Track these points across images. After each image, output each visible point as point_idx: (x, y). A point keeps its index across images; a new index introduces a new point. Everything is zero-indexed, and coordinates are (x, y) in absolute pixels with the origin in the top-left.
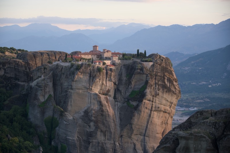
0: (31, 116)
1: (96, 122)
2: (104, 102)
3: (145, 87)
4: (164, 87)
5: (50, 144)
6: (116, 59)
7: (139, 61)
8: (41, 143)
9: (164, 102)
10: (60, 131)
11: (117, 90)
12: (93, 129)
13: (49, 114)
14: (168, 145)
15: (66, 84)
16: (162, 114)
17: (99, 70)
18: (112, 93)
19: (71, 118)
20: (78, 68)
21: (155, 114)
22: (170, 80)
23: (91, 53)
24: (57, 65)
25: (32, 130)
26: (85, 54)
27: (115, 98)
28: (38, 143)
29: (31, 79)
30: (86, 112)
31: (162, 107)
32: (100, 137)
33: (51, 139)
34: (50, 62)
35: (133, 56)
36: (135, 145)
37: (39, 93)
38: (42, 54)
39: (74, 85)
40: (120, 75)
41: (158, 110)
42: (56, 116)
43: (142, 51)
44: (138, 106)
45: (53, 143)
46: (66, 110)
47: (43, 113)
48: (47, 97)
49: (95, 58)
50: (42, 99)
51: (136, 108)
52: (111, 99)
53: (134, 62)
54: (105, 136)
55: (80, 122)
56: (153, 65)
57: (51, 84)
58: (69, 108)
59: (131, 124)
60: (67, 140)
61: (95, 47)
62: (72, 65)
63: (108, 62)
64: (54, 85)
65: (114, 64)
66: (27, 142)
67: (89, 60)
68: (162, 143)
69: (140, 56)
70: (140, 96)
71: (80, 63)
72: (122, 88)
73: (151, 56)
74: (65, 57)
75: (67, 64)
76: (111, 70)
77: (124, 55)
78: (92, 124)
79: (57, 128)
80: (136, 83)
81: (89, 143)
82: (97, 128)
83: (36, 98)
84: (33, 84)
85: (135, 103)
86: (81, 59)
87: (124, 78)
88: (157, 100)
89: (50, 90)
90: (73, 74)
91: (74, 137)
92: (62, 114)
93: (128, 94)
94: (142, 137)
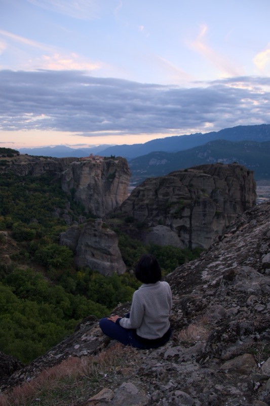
0: (63, 188)
1: (94, 189)
2: (97, 179)
3: (115, 172)
4: (124, 172)
5: (73, 200)
6: (101, 160)
7: (112, 160)
8: (69, 200)
9: (124, 179)
10: (77, 194)
11: (103, 174)
12: (92, 192)
13: (72, 186)
14: (135, 194)
15: (79, 172)
16: (123, 184)
17: (94, 165)
18: (100, 175)
19: (82, 188)
20: (84, 164)
21: (120, 185)
22: (126, 169)
23: (89, 157)
24: (74, 164)
25: (64, 194)
26: (87, 158)
27: (102, 178)
28: (67, 200)
29: (62, 171)
30: (89, 185)
31: (124, 181)
32: (96, 196)
33: (73, 198)
34: (70, 162)
35: (109, 158)
36: (112, 199)
37: (67, 177)
38: (66, 158)
39: (83, 172)
40: (104, 167)
41: (122, 183)
42: (75, 187)
43: (113, 156)
44: (112, 181)
45: (74, 200)
46: (79, 184)
47: (69, 186)
48: (70, 178)
49: (91, 159)
50: (68, 180)
51: (112, 182)
52: (100, 178)
53: (110, 161)
54: (98, 195)
55: (86, 189)
56: (119, 162)
57: (72, 173)
58: (81, 183)
59: (110, 189)
60: (81, 198)
61: (91, 154)
62: (81, 163)
63: (98, 161)
64: (73, 173)
65: (100, 162)
66: (62, 200)
67: (89, 160)
68: (132, 193)
69: (113, 158)
70: (113, 176)
71: (85, 162)
72: (104, 173)
73: (117, 158)
74: (78, 160)
75: (79, 163)
76: (100, 165)
77: (105, 158)
78: (92, 190)
79: (76, 193)
80: (111, 171)
81: (91, 199)
82: (94, 192)
83: (65, 179)
84: (63, 173)
85: (111, 180)
86: (86, 160)
87: (106, 168)
88: (121, 178)
89: (71, 175)
90: (82, 167)
91: (83, 197)
92: (77, 186)
93: (107, 176)
94: (115, 195)
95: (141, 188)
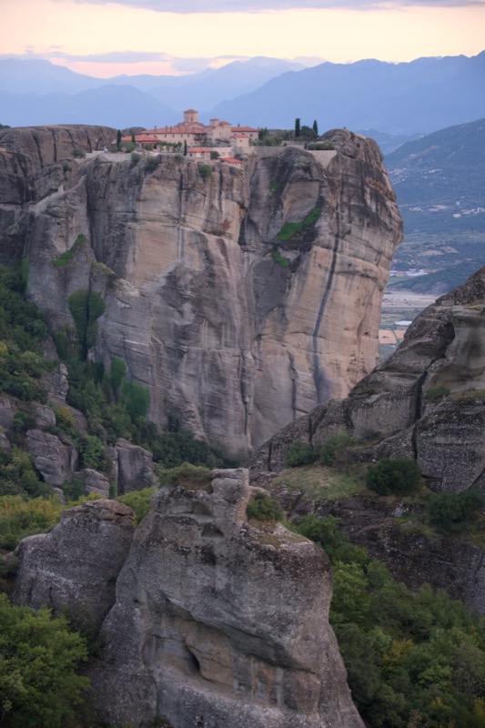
0: (32, 290)
1: (198, 303)
2: (215, 251)
3: (315, 215)
4: (364, 212)
5: (84, 356)
6: (243, 145)
7: (301, 147)
8: (62, 355)
9: (363, 250)
10: (107, 324)
11: (247, 223)
12: (189, 318)
13: (79, 283)
14: (426, 340)
15: (119, 208)
16: (357, 281)
17: (204, 172)
18: (234, 229)
19: (135, 293)
20: (152, 166)
21: (340, 281)
22: (377, 197)
23: (181, 130)
24: (97, 161)
25: (37, 324)
26: (167, 131)
27: (242, 241)
28: (54, 357)
29: (32, 197)
30: (173, 279)
31: (360, 265)
32: (207, 339)
33: (85, 346)
34: (76, 154)
35: (286, 136)
36: (292, 359)
37: (54, 232)
38: (53, 131)
39: (141, 210)
40: (255, 183)
41: (350, 272)
42: (98, 289)
43: (307, 122)
44: (299, 260)
45: (90, 355)
46: (121, 273)
47: (64, 280)
48: (72, 241)
49: (190, 140)
50: (61, 248)
51: (295, 266)
52: (232, 244)
53: (289, 152)
54: (219, 335)
55: (157, 302)
56: (336, 159)
57: (82, 209)
58: (130, 268)
59: (282, 306)
60: (125, 347)
61: (190, 112)
62: (136, 160)
63: (225, 152)
64: (91, 210)
65: (238, 157)
66: (28, 354)
67: (178, 145)
69: (304, 134)
70: (304, 237)
71: (155, 154)
72: (257, 217)
73: (328, 135)
74: (117, 140)
75: (122, 158)
76: (232, 171)
77: (262, 134)
78: (187, 307)
79: (101, 319)
80: (295, 207)
81: (181, 354)
82: (200, 316)
83: (45, 244)
84: (38, 208)
85: (291, 256)
86: (156, 145)
87: (265, 192)
88: (345, 245)
89: (80, 222)
90: (138, 181)
91: (141, 339)
92: (111, 283)
93: (274, 232)
94: (310, 339)
95: (461, 310)
